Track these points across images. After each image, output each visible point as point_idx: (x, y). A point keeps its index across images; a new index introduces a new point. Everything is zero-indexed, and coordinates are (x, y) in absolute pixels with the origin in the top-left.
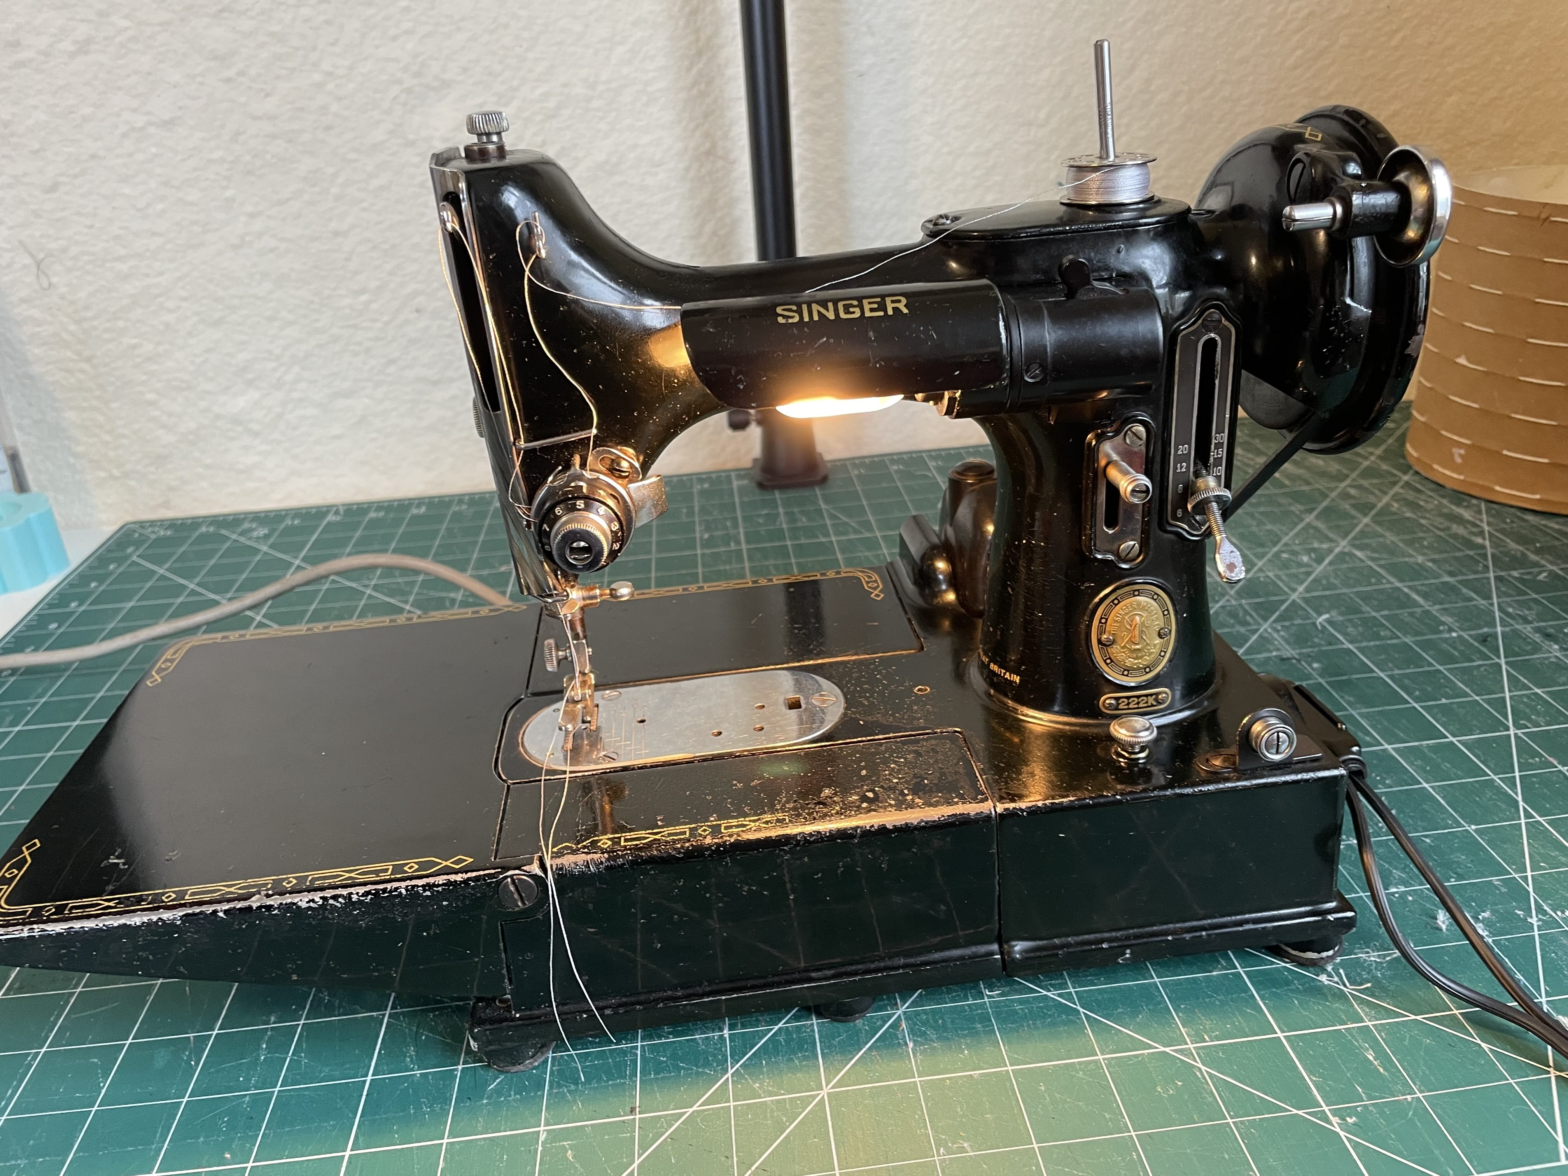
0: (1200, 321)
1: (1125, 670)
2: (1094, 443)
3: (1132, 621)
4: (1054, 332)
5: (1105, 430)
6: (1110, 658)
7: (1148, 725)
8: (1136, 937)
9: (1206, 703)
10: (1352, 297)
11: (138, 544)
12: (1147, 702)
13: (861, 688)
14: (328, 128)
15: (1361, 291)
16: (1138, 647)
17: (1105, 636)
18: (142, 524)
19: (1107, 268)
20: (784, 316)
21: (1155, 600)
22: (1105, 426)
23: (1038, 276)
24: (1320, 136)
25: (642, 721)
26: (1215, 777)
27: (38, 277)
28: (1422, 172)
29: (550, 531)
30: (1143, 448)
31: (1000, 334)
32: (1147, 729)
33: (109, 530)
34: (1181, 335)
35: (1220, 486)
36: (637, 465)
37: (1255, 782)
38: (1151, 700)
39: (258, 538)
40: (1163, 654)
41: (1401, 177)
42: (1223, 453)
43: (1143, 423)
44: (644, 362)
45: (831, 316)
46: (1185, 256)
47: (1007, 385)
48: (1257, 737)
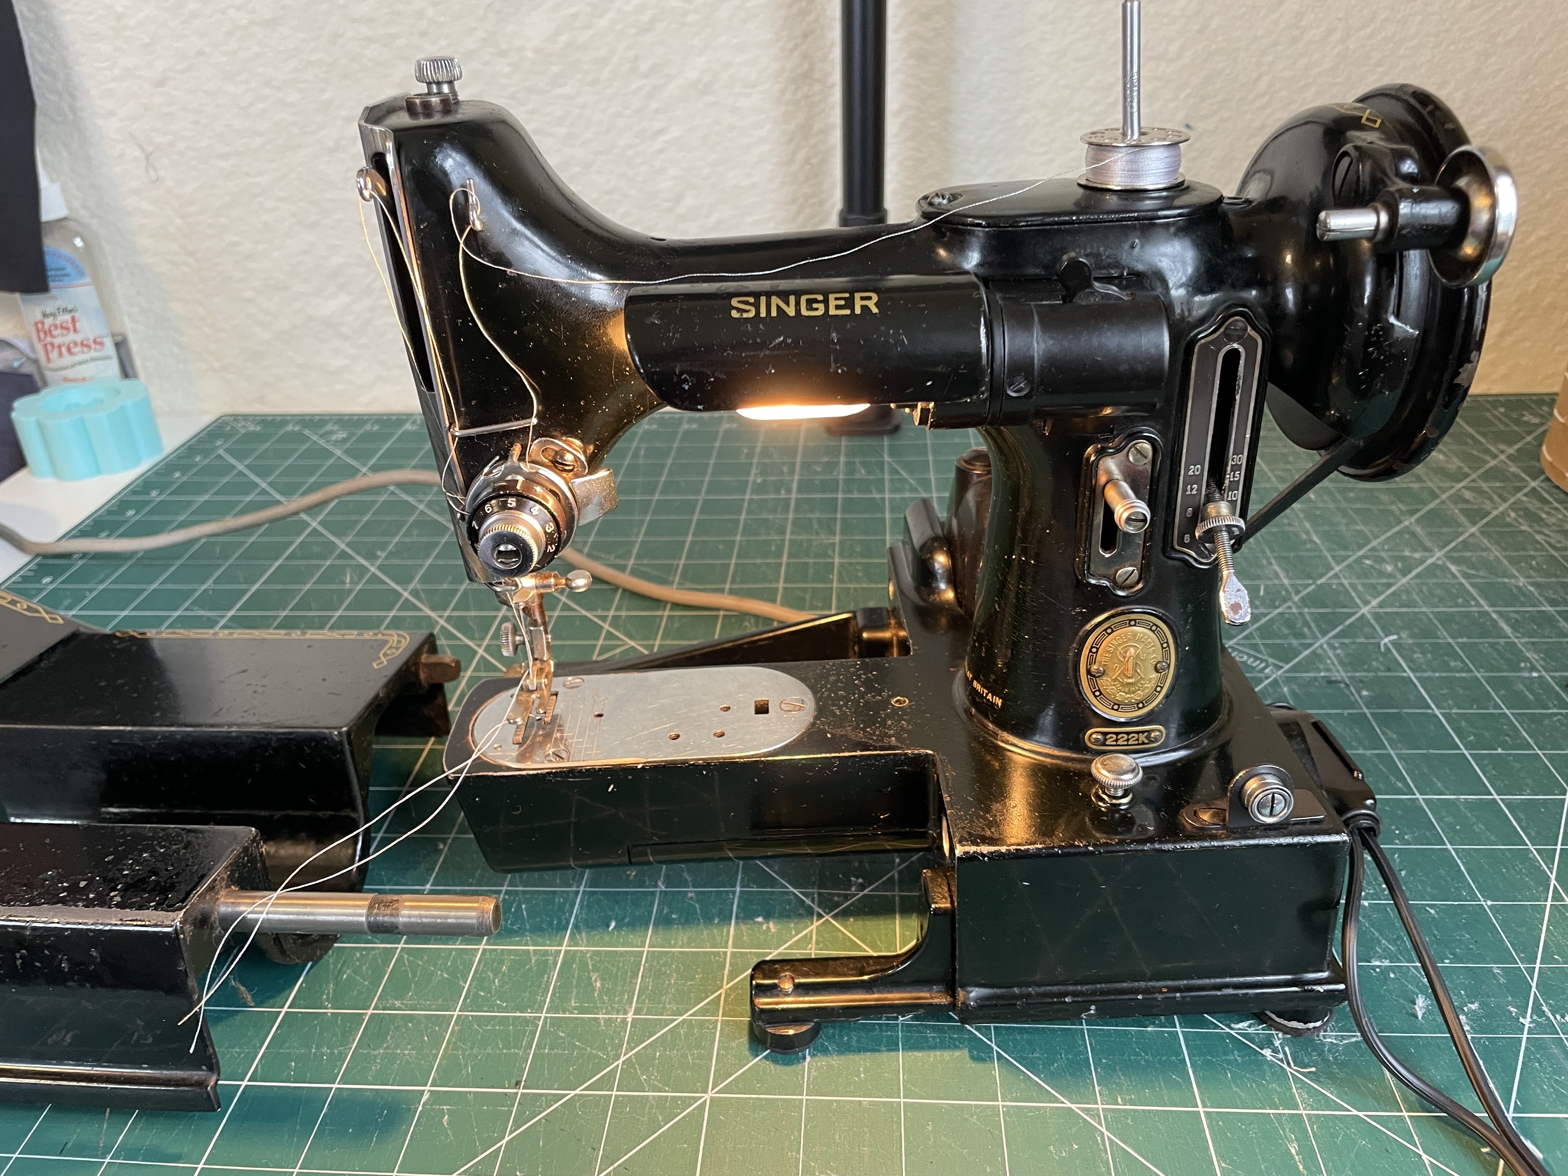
0: (1222, 330)
1: (1115, 704)
2: (1093, 458)
3: (1126, 653)
4: (1044, 341)
5: (1105, 445)
6: (1099, 690)
7: (1134, 765)
8: (1102, 993)
9: (1205, 743)
10: (1398, 316)
11: (227, 437)
12: (1137, 740)
13: (836, 694)
14: (423, 34)
15: (1408, 308)
16: (1130, 681)
17: (1095, 667)
18: (236, 417)
19: (1117, 265)
20: (739, 310)
21: (1153, 631)
22: (1107, 440)
23: (1038, 271)
24: (1379, 121)
25: (601, 715)
26: (1202, 834)
27: (147, 170)
28: (1487, 182)
29: (479, 529)
30: (1149, 468)
31: (980, 342)
32: (1133, 771)
33: (207, 419)
34: (1199, 344)
35: (1234, 514)
36: (583, 458)
37: (1244, 842)
38: (1142, 738)
39: (336, 441)
40: (1158, 689)
41: (1462, 183)
42: (1240, 476)
43: (1149, 439)
44: (592, 348)
45: (791, 311)
46: (1209, 255)
47: (986, 399)
48: (1250, 795)
